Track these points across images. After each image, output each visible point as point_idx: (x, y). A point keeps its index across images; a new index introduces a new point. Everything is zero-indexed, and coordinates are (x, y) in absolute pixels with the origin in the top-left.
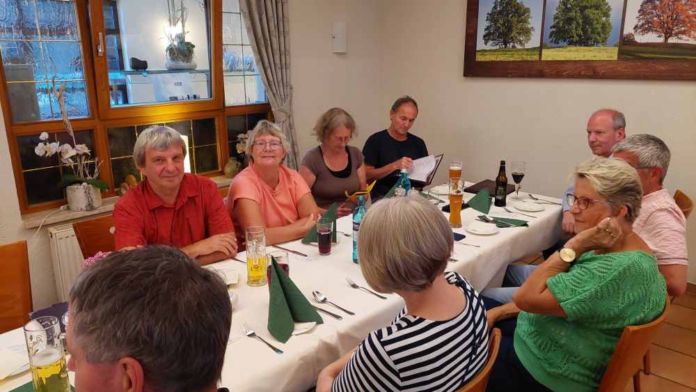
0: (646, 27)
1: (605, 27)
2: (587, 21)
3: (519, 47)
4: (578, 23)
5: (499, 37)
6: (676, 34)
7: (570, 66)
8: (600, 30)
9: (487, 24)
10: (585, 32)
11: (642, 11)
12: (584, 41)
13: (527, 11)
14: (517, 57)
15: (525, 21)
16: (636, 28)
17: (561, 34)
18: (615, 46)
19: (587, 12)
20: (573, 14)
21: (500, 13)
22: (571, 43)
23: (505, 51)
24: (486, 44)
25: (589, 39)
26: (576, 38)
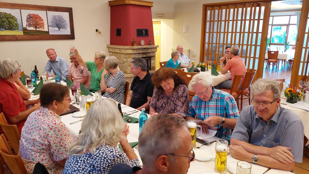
0: (30, 25)
1: (17, 25)
2: (9, 21)
4: (6, 23)
6: (38, 28)
8: (15, 25)
10: (10, 26)
11: (27, 21)
12: (10, 29)
16: (26, 25)
18: (22, 30)
19: (9, 19)
20: (4, 19)
22: (6, 29)
25: (13, 28)
26: (7, 28)
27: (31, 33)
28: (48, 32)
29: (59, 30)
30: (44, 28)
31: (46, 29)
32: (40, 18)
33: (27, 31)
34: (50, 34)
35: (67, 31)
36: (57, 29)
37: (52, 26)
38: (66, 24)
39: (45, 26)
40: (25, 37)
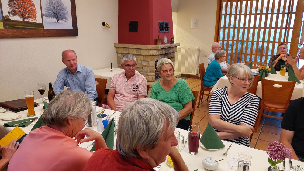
0: (14, 13)
6: (27, 18)
11: (10, 5)
27: (17, 26)
28: (41, 25)
29: (58, 22)
30: (36, 18)
32: (30, 1)
33: (10, 23)
35: (68, 25)
36: (55, 20)
37: (48, 16)
38: (67, 12)
40: (7, 32)
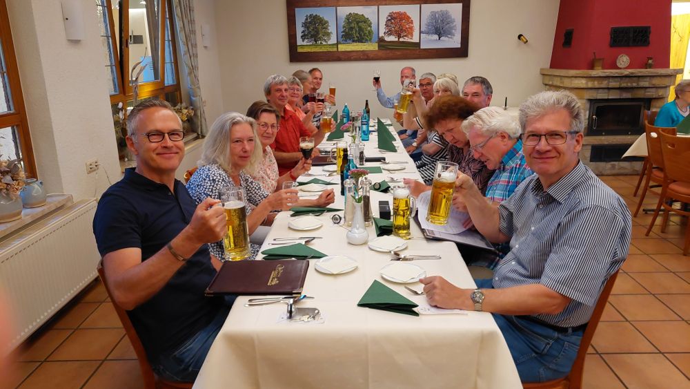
0: (390, 33)
1: (370, 33)
2: (361, 29)
3: (324, 43)
4: (356, 30)
5: (311, 37)
6: (403, 37)
7: (354, 54)
8: (368, 34)
9: (303, 29)
10: (360, 35)
11: (387, 25)
12: (360, 40)
13: (327, 22)
14: (324, 49)
15: (326, 28)
16: (385, 33)
17: (347, 36)
18: (376, 43)
19: (360, 24)
20: (353, 25)
21: (310, 23)
22: (354, 41)
23: (316, 45)
24: (303, 41)
25: (363, 39)
26: (356, 39)
27: (391, 47)
28: (418, 44)
29: (439, 39)
30: (412, 36)
31: (415, 39)
32: (409, 18)
33: (386, 44)
34: (421, 48)
35: (455, 42)
36: (436, 37)
37: (428, 33)
38: (455, 26)
39: (414, 33)
40: (381, 54)
